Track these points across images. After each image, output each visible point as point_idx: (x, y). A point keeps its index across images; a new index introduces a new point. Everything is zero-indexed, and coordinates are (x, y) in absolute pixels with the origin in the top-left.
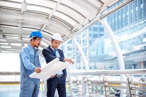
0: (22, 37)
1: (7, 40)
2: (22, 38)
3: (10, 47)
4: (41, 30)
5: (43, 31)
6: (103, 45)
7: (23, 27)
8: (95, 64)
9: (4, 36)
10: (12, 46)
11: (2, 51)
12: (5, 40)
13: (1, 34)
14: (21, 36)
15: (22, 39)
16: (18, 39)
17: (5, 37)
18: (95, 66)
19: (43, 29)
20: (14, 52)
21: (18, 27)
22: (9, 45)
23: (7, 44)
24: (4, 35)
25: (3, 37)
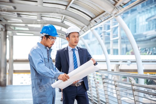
0: (42, 16)
1: (22, 20)
2: (43, 18)
3: (27, 29)
4: (69, 6)
5: (70, 7)
6: (136, 23)
7: (44, 2)
8: (126, 45)
9: (18, 14)
10: (29, 28)
11: (17, 34)
12: (20, 21)
13: (16, 13)
14: (41, 14)
15: (41, 19)
16: (37, 18)
17: (21, 16)
18: (126, 48)
19: (71, 5)
20: (33, 35)
21: (37, 2)
22: (26, 26)
23: (24, 25)
24: (20, 14)
25: (18, 17)
